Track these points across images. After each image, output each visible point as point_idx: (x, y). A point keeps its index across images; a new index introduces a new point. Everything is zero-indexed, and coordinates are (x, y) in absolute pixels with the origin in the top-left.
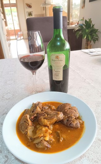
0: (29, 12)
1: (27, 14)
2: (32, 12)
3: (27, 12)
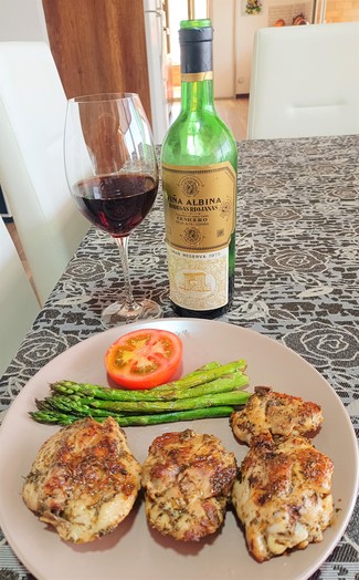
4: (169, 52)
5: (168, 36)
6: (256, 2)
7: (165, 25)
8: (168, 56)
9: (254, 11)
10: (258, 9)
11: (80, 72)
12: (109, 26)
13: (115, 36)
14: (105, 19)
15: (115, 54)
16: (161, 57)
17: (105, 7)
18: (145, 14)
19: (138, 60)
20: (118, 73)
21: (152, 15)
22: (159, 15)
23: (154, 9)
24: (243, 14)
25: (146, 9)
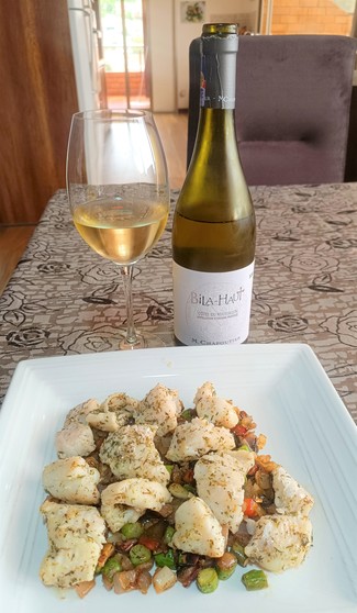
0: (193, 5)
2: (203, 3)
3: (183, 4)
4: (101, 57)
5: (100, 41)
6: (197, 9)
7: (95, 26)
8: (100, 63)
9: (195, 18)
10: (199, 17)
13: (33, 36)
15: (33, 57)
16: (91, 64)
18: (70, 12)
20: (38, 81)
21: (79, 14)
22: (86, 14)
23: (81, 7)
24: (182, 21)
25: (69, 6)
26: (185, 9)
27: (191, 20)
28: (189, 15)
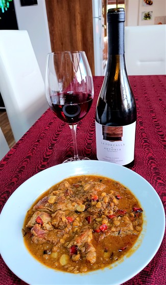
0: (147, 13)
1: (142, 16)
2: (152, 12)
3: (143, 13)
5: (105, 29)
6: (149, 15)
9: (148, 18)
10: (149, 17)
11: (62, 44)
12: (77, 23)
13: (79, 28)
14: (75, 20)
15: (79, 36)
16: (100, 38)
17: (75, 15)
18: (93, 19)
19: (89, 39)
20: (80, 44)
21: (97, 19)
22: (100, 19)
23: (98, 16)
24: (142, 20)
25: (93, 16)
26: (144, 15)
27: (146, 19)
28: (145, 17)
